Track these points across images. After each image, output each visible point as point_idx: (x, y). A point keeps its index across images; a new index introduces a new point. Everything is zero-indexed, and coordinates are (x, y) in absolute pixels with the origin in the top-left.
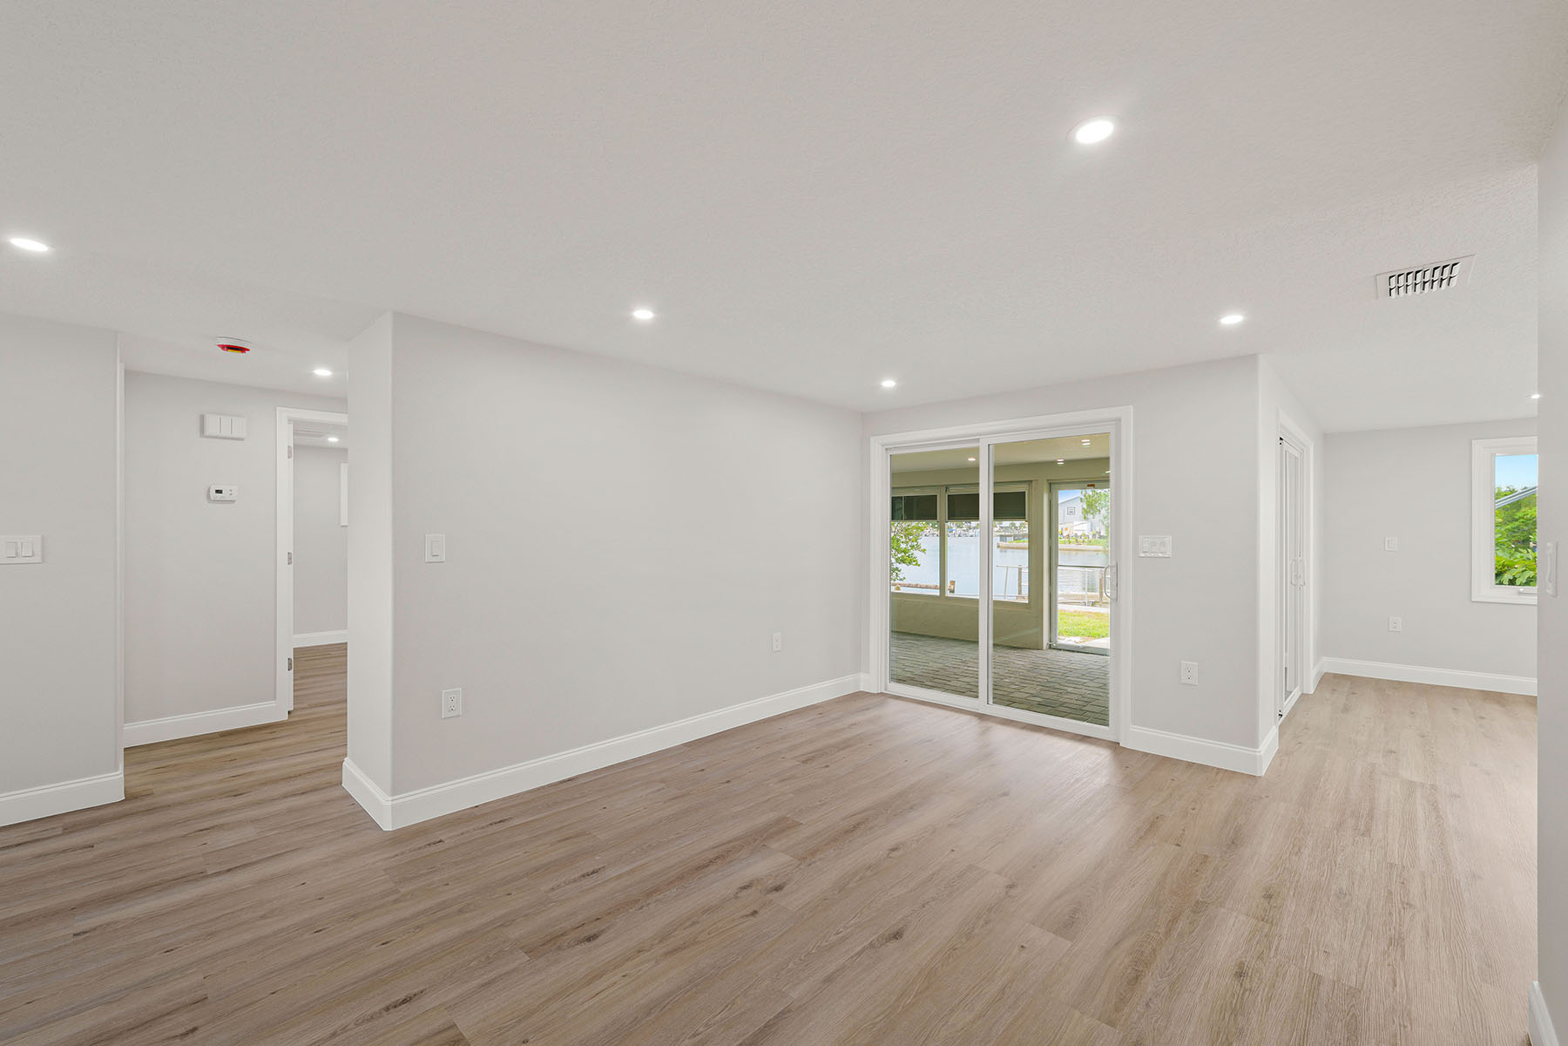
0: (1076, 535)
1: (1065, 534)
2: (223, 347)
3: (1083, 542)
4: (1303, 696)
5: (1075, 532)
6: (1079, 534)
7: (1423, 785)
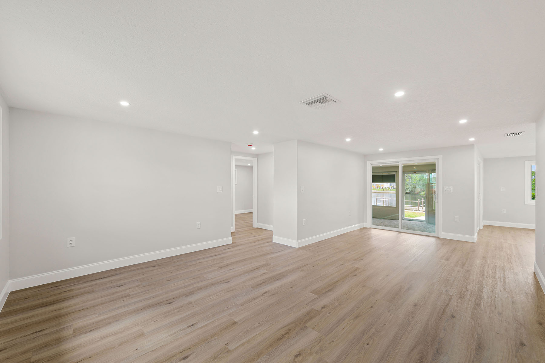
0: (385, 188)
1: (381, 187)
2: (248, 145)
3: (388, 190)
4: (480, 230)
5: (385, 187)
6: (386, 187)
7: (513, 244)
